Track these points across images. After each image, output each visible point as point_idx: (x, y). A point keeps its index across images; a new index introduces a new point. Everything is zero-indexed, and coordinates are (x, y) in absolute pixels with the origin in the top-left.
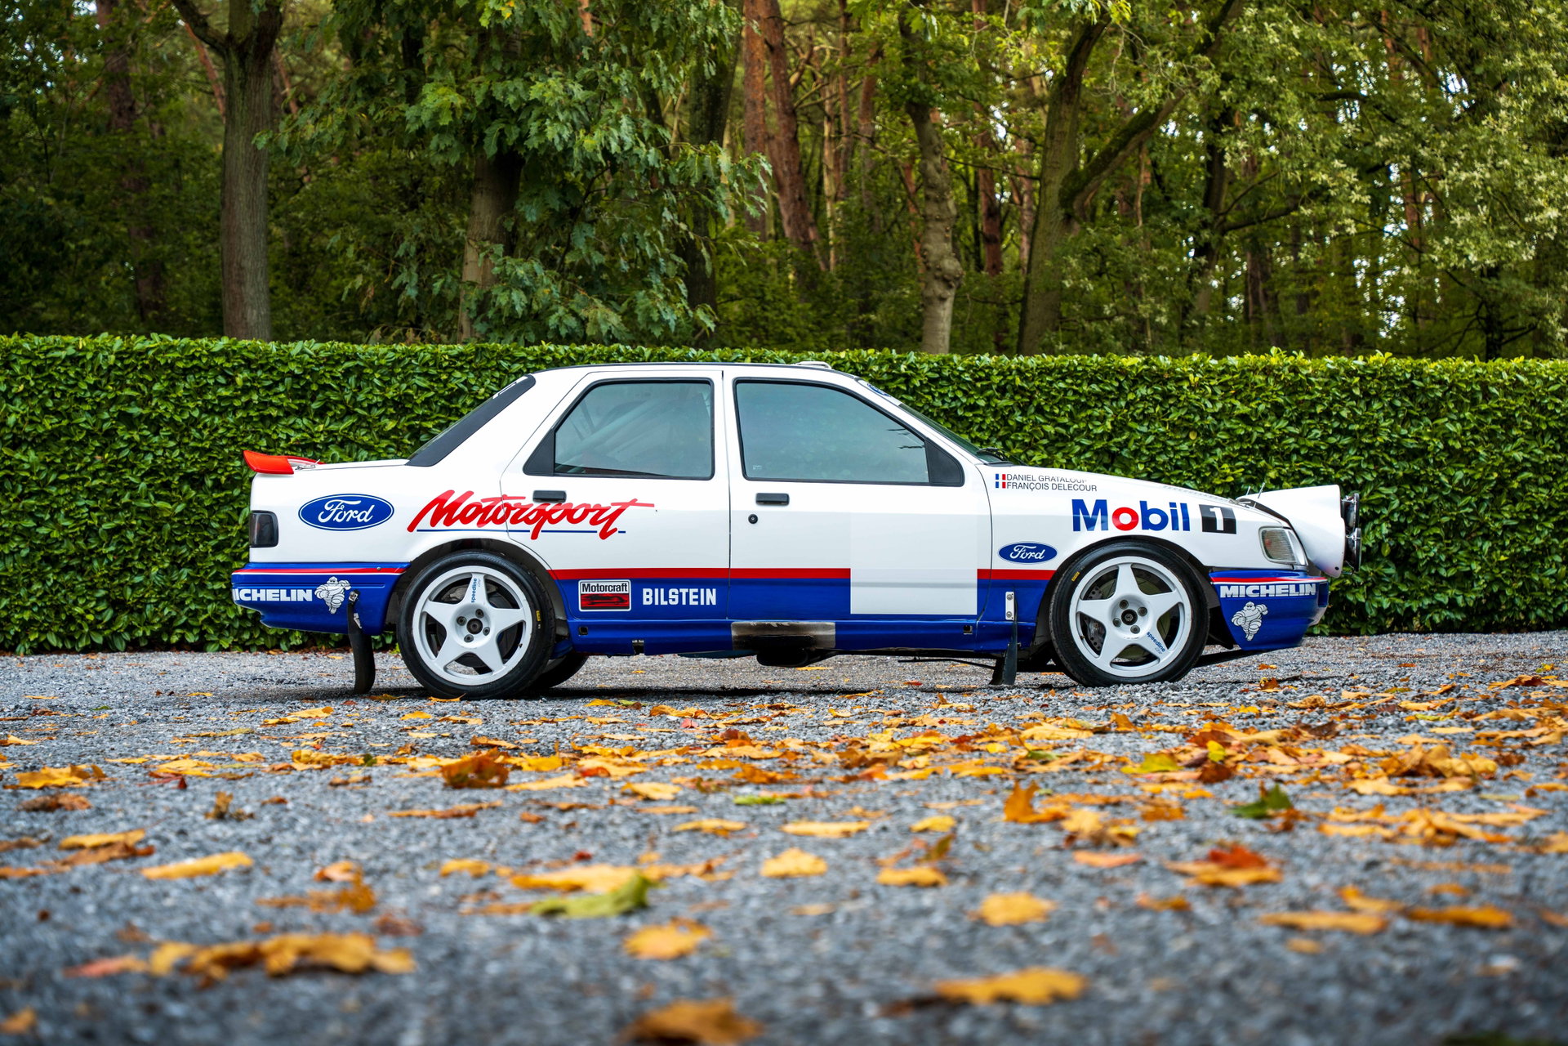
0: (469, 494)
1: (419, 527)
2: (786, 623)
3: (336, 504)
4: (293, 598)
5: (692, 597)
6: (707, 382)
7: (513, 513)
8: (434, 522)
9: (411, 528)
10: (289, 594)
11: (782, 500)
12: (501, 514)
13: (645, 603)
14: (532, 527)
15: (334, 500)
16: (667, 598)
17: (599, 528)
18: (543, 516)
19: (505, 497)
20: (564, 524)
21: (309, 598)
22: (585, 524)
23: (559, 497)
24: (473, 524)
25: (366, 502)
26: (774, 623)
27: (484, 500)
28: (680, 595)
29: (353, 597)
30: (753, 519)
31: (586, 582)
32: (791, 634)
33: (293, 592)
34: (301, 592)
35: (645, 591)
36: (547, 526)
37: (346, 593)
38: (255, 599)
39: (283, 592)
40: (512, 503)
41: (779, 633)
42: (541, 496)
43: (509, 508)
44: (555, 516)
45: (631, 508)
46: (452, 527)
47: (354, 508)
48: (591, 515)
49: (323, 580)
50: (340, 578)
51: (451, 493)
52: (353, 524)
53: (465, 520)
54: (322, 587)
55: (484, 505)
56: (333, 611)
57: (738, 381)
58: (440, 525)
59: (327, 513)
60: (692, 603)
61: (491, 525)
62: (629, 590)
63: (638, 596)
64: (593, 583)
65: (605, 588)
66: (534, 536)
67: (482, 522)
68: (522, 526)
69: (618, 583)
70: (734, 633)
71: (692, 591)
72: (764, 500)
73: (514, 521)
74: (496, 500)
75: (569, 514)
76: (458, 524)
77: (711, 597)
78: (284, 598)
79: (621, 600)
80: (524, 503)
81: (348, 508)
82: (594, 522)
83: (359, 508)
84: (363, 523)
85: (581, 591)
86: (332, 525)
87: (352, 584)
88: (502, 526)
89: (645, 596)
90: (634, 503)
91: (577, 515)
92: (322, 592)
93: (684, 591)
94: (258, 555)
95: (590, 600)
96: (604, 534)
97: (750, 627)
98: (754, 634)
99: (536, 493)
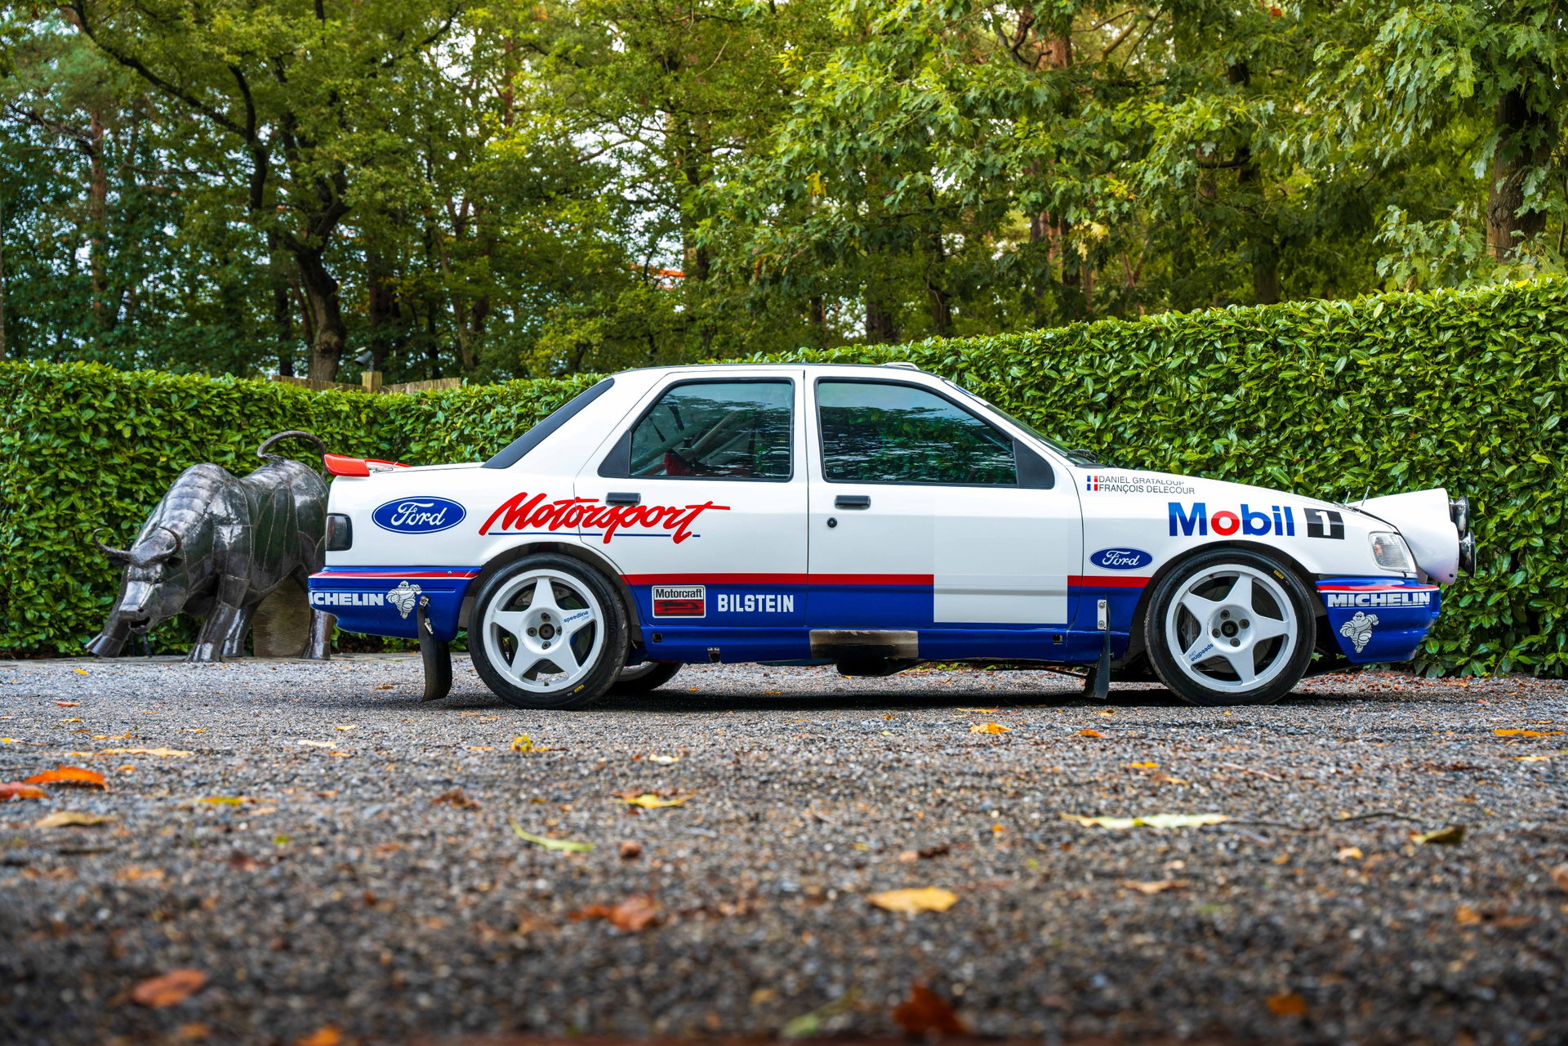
0: (542, 496)
1: (491, 530)
2: (866, 632)
3: (409, 507)
4: (365, 603)
5: (768, 603)
6: (787, 381)
7: (585, 515)
8: (505, 525)
9: (483, 532)
10: (360, 599)
11: (861, 503)
12: (574, 517)
13: (720, 609)
14: (604, 531)
15: (407, 502)
16: (742, 605)
17: (673, 531)
18: (616, 519)
19: (578, 499)
20: (638, 527)
21: (381, 603)
22: (659, 528)
23: (631, 500)
24: (545, 528)
25: (438, 504)
26: (853, 632)
27: (557, 503)
28: (756, 601)
29: (425, 601)
30: (832, 523)
31: (660, 588)
32: (872, 643)
33: (365, 596)
34: (372, 596)
35: (720, 597)
36: (620, 529)
37: (417, 597)
38: (328, 603)
39: (356, 596)
40: (585, 505)
41: (859, 642)
42: (615, 499)
43: (582, 510)
44: (628, 519)
45: (706, 511)
46: (524, 530)
47: (426, 510)
48: (665, 518)
49: (394, 584)
50: (411, 582)
51: (523, 495)
52: (425, 527)
53: (537, 522)
54: (393, 592)
55: (557, 508)
56: (405, 616)
57: (821, 380)
58: (512, 528)
59: (400, 516)
60: (768, 610)
61: (563, 529)
62: (703, 596)
63: (712, 602)
64: (667, 589)
65: (679, 594)
66: (607, 540)
67: (553, 527)
68: (595, 529)
69: (692, 588)
70: (812, 642)
71: (769, 597)
72: (844, 503)
73: (587, 524)
74: (569, 503)
75: (642, 515)
76: (530, 528)
77: (788, 603)
78: (356, 602)
79: (695, 606)
80: (597, 505)
81: (420, 510)
82: (668, 525)
83: (431, 511)
84: (435, 526)
85: (654, 597)
86: (405, 528)
87: (423, 588)
88: (574, 530)
89: (720, 603)
90: (709, 505)
91: (650, 518)
92: (394, 596)
93: (760, 597)
94: (333, 558)
95: (663, 607)
96: (678, 538)
97: (829, 636)
98: (835, 642)
99: (610, 495)
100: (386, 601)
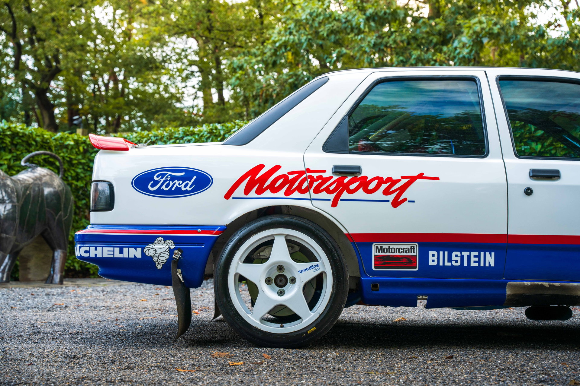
0: (277, 168)
1: (234, 195)
2: (557, 284)
3: (163, 175)
4: (126, 256)
5: (473, 259)
6: (472, 80)
7: (315, 184)
8: (247, 191)
9: (227, 196)
10: (121, 252)
11: (554, 175)
12: (305, 185)
13: (431, 263)
14: (332, 196)
15: (162, 171)
16: (450, 260)
17: (391, 197)
18: (341, 187)
19: (308, 170)
20: (361, 194)
21: (139, 256)
22: (379, 194)
23: (355, 171)
24: (281, 193)
25: (189, 174)
26: (546, 284)
27: (290, 173)
28: (462, 257)
29: (177, 255)
30: (529, 192)
31: (379, 245)
32: (561, 293)
33: (125, 250)
34: (132, 250)
35: (431, 253)
36: (345, 195)
37: (171, 251)
38: (92, 255)
39: (117, 250)
40: (315, 175)
41: (550, 292)
42: (339, 170)
43: (313, 180)
44: (352, 187)
45: (418, 180)
46: (263, 195)
47: (178, 178)
48: (384, 186)
49: (151, 240)
50: (166, 238)
51: (261, 167)
52: (178, 192)
53: (274, 189)
54: (150, 246)
55: (291, 177)
56: (159, 267)
57: (502, 80)
58: (253, 194)
59: (156, 183)
60: (473, 264)
61: (296, 194)
62: (416, 252)
63: (424, 257)
64: (385, 246)
65: (396, 250)
66: (334, 204)
67: (287, 193)
68: (324, 195)
69: (407, 246)
70: (508, 292)
71: (473, 254)
72: (536, 175)
73: (317, 191)
74: (301, 173)
75: (364, 183)
76: (268, 193)
77: (490, 259)
78: (117, 255)
79: (409, 261)
80: (325, 175)
81: (173, 178)
82: (386, 192)
83: (183, 179)
84: (186, 192)
85: (374, 253)
86: (160, 193)
87: (176, 244)
88: (306, 196)
89: (431, 258)
90: (421, 176)
91: (372, 186)
92: (152, 250)
93: (466, 254)
94: (96, 217)
95: (382, 261)
96: (396, 203)
97: (524, 287)
98: (528, 292)
99: (336, 167)
100: (143, 254)
